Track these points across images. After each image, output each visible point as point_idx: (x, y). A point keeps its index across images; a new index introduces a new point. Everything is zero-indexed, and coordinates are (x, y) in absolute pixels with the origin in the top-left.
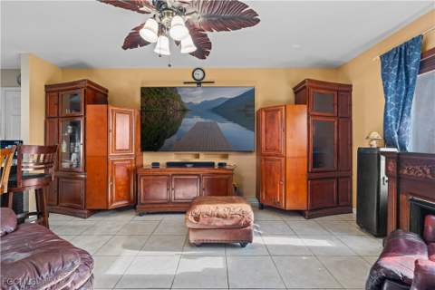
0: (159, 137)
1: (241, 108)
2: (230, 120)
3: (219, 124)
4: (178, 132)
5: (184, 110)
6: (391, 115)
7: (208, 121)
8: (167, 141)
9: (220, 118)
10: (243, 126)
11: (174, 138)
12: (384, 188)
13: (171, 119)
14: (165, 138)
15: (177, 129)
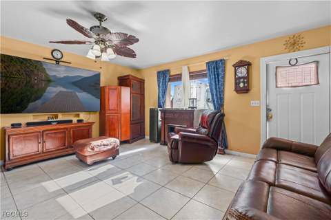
0: (22, 100)
1: (91, 84)
2: (85, 91)
3: (77, 93)
4: (43, 98)
5: (49, 81)
6: (161, 96)
7: (70, 90)
8: (31, 105)
9: (78, 89)
10: (93, 95)
11: (39, 102)
12: (160, 123)
13: (36, 87)
14: (29, 102)
15: (42, 95)
